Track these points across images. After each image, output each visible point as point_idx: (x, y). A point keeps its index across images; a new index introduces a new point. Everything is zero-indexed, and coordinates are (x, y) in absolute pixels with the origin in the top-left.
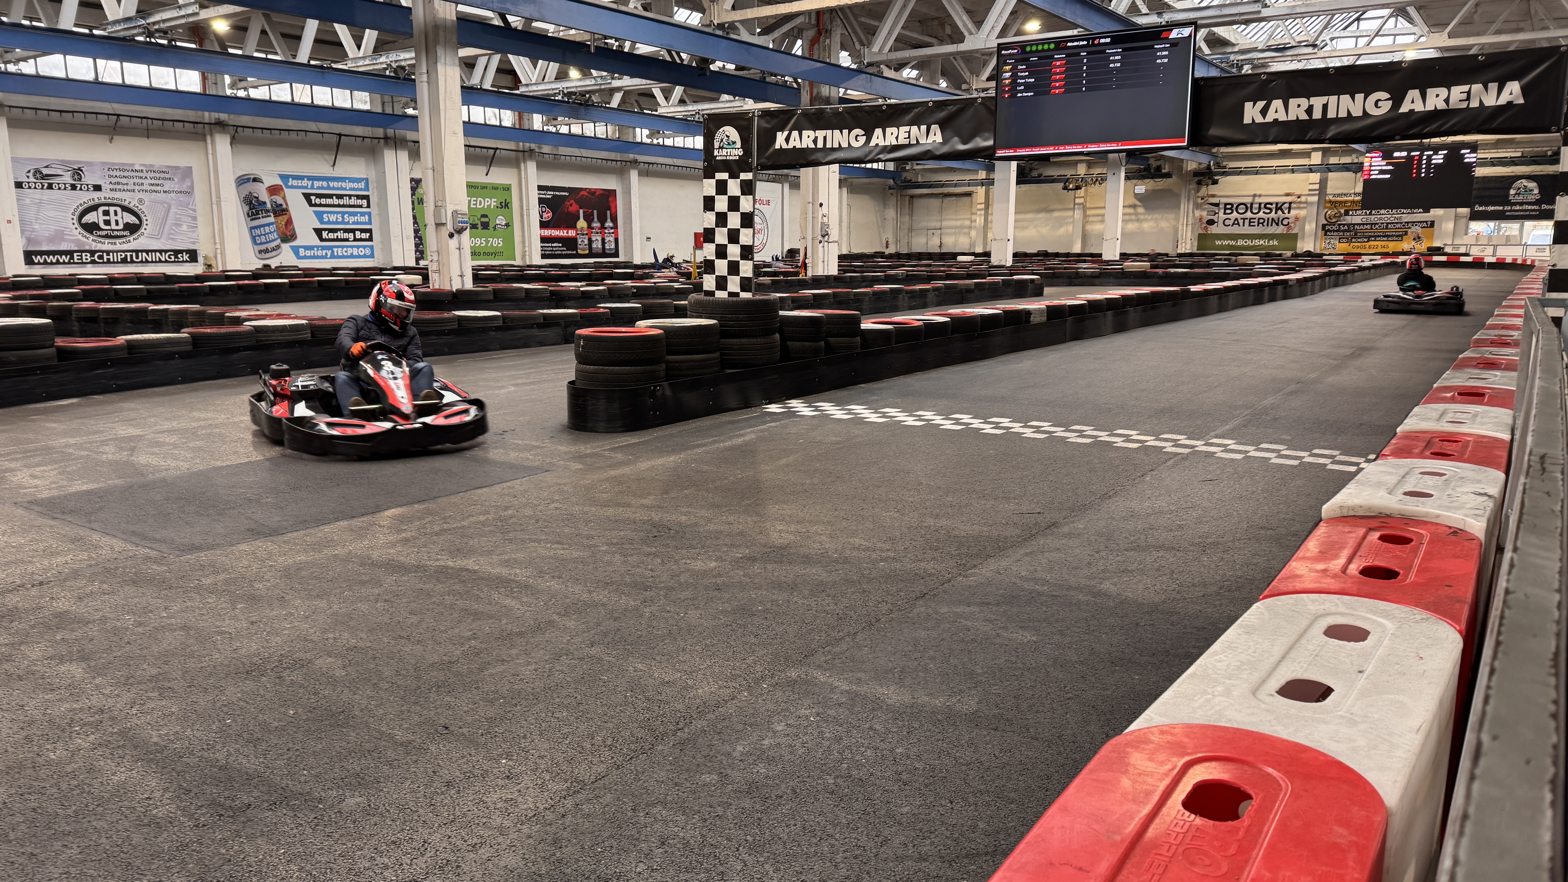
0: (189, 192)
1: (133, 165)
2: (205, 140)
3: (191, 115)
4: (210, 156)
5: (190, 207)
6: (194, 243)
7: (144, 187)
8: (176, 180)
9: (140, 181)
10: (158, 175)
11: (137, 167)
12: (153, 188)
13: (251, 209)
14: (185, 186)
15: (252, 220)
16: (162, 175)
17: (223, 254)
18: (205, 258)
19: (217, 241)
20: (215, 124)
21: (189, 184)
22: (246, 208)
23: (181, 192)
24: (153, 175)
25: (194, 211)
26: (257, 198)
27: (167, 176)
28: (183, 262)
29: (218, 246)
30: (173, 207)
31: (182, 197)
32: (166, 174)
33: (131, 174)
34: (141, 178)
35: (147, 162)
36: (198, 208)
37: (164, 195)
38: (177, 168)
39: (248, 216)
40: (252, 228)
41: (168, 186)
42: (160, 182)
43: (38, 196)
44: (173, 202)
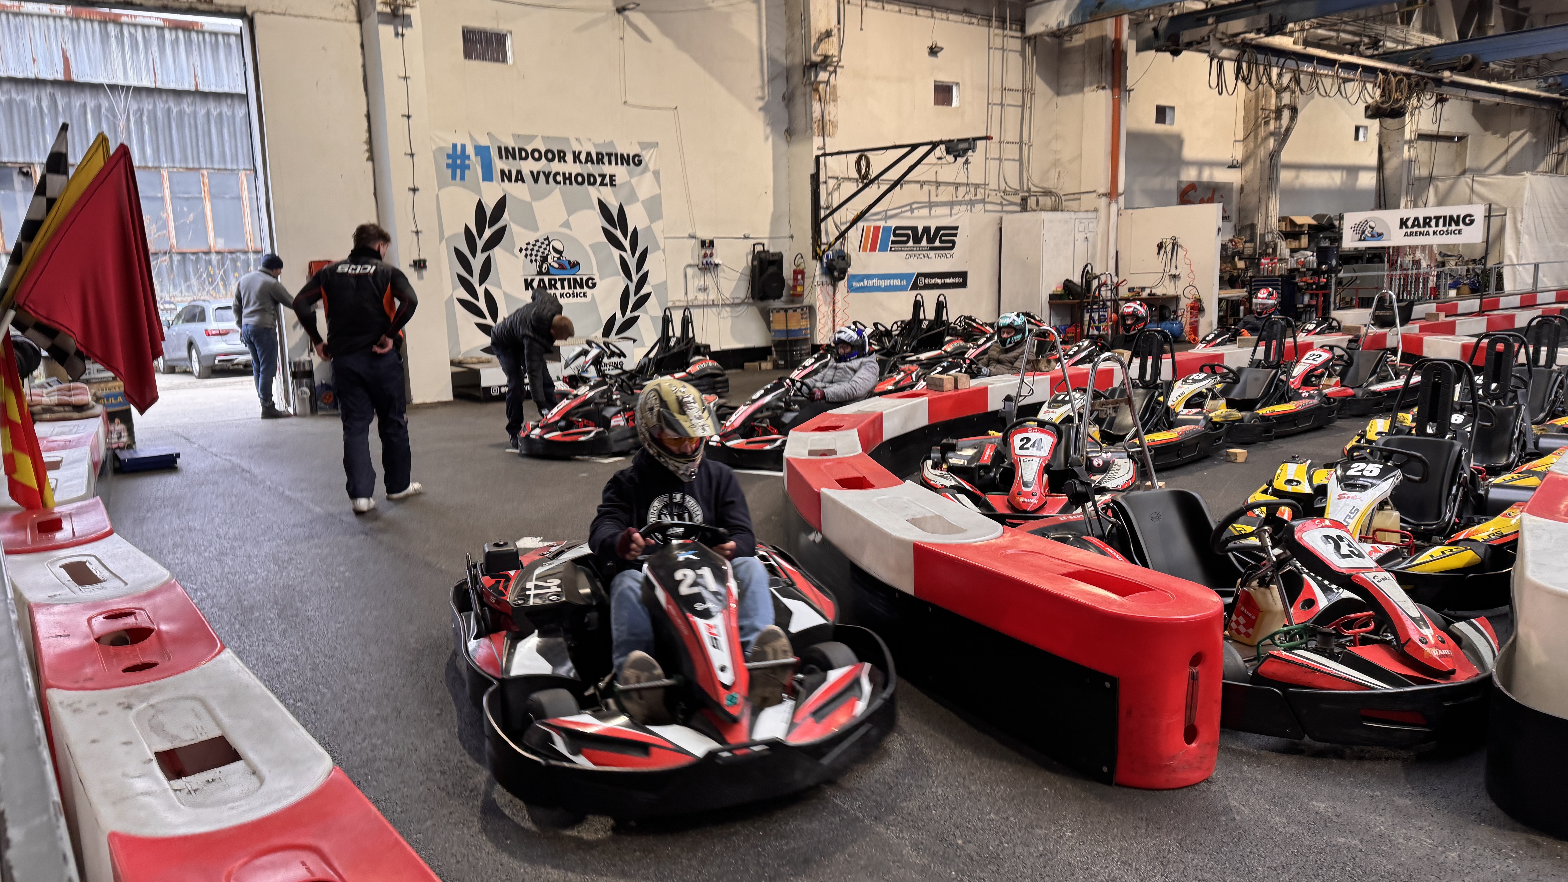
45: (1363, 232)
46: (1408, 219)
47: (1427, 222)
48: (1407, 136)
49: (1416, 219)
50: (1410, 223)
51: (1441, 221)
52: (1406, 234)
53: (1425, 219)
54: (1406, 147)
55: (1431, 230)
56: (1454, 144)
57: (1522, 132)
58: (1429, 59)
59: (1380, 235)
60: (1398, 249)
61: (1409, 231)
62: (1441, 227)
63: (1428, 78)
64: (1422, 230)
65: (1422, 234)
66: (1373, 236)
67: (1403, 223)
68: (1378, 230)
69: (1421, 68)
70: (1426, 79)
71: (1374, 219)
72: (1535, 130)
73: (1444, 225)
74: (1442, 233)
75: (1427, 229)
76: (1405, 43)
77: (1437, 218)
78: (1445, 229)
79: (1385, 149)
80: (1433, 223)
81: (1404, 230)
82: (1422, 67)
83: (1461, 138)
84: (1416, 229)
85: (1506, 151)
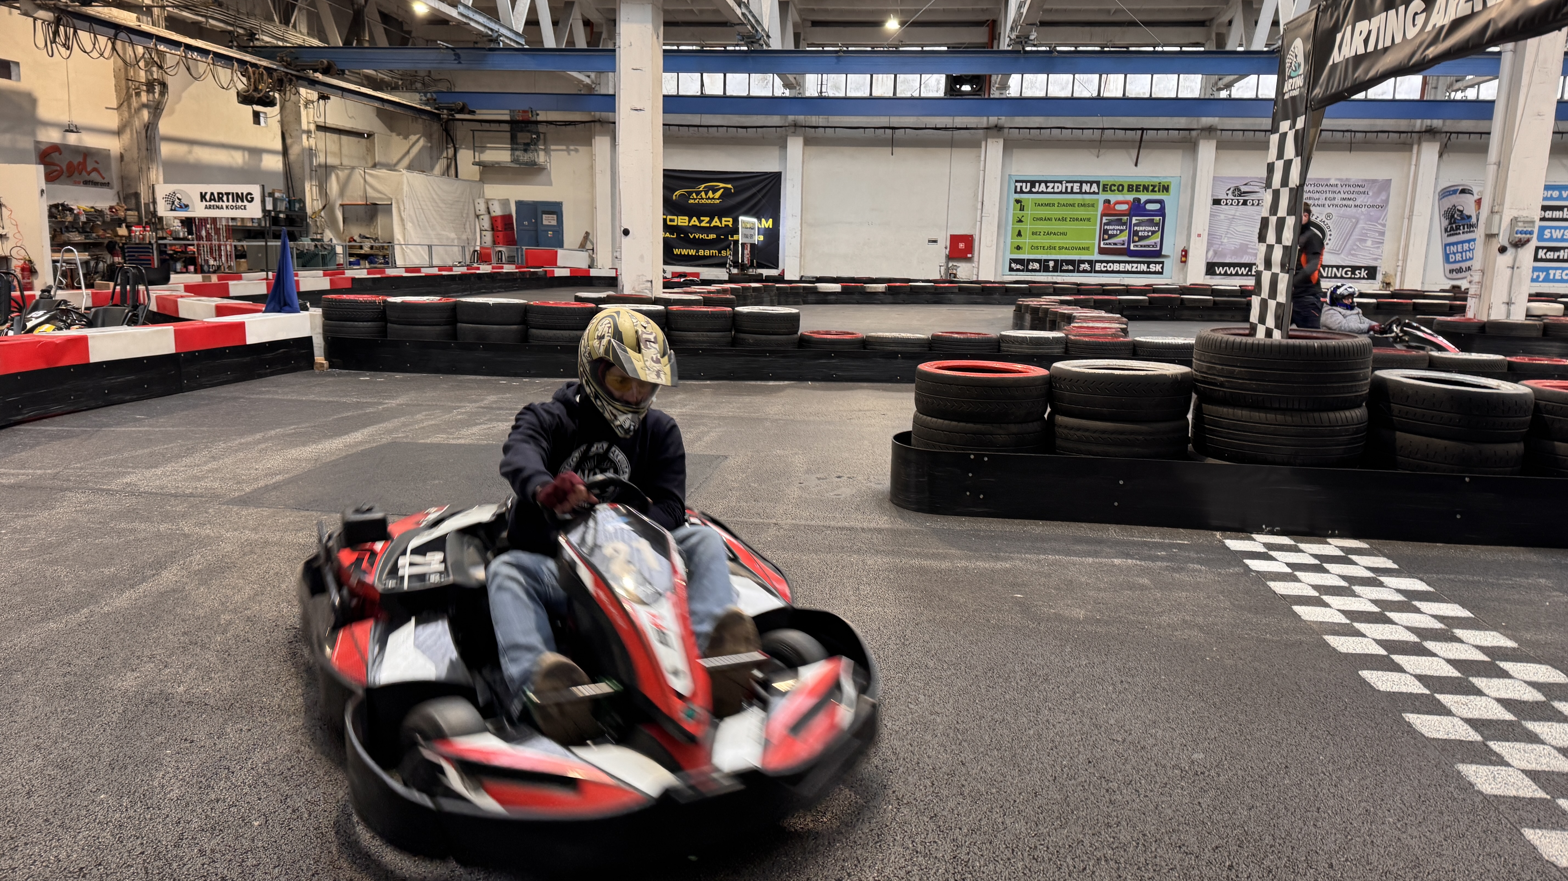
0: (1383, 206)
1: (1329, 179)
2: (1411, 150)
3: (1403, 124)
4: (1413, 167)
5: (1380, 221)
6: (1376, 259)
7: (1335, 202)
8: (1370, 194)
9: (1332, 196)
10: (1352, 189)
11: (1332, 182)
12: (1344, 202)
13: (1450, 223)
14: (1378, 200)
15: (1450, 235)
16: (1357, 189)
17: (1403, 272)
18: (1385, 275)
19: (1400, 257)
20: (1426, 132)
21: (1384, 198)
22: (1445, 223)
23: (1373, 206)
24: (1348, 189)
25: (1384, 225)
26: (1461, 212)
27: (1361, 189)
28: (1360, 278)
29: (1400, 263)
30: (1361, 222)
31: (1373, 212)
32: (1360, 187)
33: (1324, 189)
34: (1335, 192)
35: (1344, 177)
36: (1388, 224)
37: (1353, 210)
38: (1374, 181)
39: (1446, 230)
40: (1446, 245)
41: (1361, 200)
42: (1352, 196)
43: (1232, 212)
44: (1362, 217)
45: (173, 203)
46: (206, 193)
47: (220, 198)
48: (304, 126)
49: (212, 194)
50: (208, 197)
51: (230, 197)
52: (206, 208)
53: (219, 194)
54: (304, 136)
55: (224, 204)
56: (364, 140)
57: (418, 136)
58: (297, 58)
59: (187, 206)
60: (204, 221)
61: (208, 204)
62: (231, 203)
63: (292, 75)
64: (217, 204)
65: (218, 207)
66: (181, 207)
67: (203, 197)
68: (184, 201)
69: (288, 65)
70: (289, 76)
71: (181, 192)
72: (429, 137)
73: (233, 201)
74: (232, 207)
75: (221, 203)
76: (282, 40)
77: (228, 194)
78: (234, 204)
79: (287, 136)
80: (225, 198)
81: (204, 203)
82: (290, 64)
83: (369, 135)
84: (213, 203)
85: (408, 152)
